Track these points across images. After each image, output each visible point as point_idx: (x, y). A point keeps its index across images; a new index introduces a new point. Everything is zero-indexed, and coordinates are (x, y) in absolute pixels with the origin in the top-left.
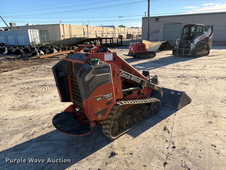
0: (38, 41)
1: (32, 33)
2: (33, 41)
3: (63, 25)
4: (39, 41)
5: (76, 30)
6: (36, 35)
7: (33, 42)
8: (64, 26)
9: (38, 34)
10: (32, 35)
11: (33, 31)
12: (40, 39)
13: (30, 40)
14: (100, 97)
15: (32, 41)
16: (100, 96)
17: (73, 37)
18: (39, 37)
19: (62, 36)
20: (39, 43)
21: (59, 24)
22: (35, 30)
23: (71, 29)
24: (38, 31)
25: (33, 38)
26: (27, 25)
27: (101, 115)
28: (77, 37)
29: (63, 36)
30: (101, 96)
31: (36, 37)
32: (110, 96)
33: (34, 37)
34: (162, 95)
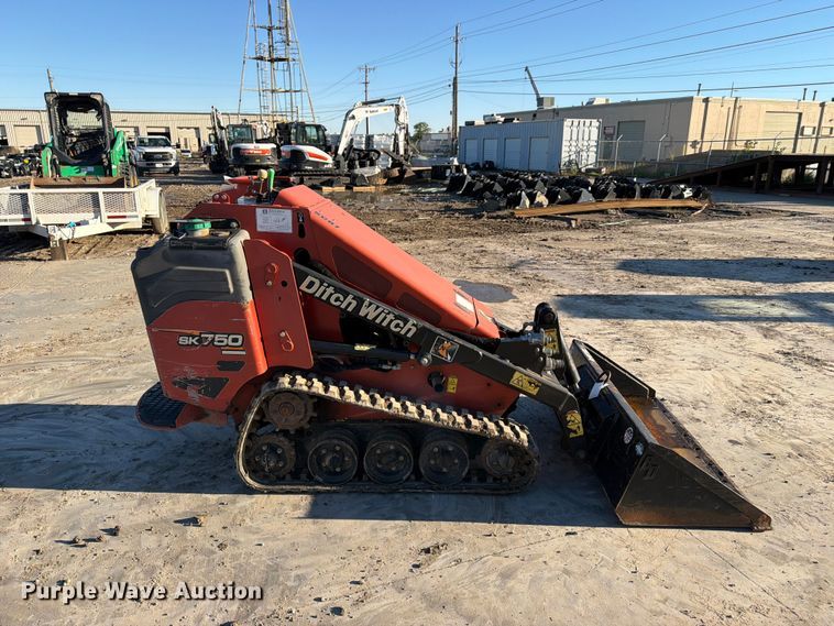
0: (589, 159)
1: (575, 129)
2: (573, 157)
3: (706, 101)
4: (592, 158)
5: (761, 120)
6: (586, 138)
7: (570, 162)
8: (710, 104)
9: (594, 136)
10: (574, 138)
11: (581, 124)
12: (596, 153)
13: (564, 154)
14: (193, 337)
15: (567, 159)
16: (189, 332)
17: (740, 146)
18: (597, 146)
19: (689, 144)
20: (591, 167)
21: (691, 99)
22: (588, 121)
23: (739, 117)
24: (597, 124)
25: (573, 149)
26: (590, 103)
27: (200, 393)
28: (759, 147)
29: (694, 144)
30: (196, 333)
31: (586, 143)
32: (231, 343)
33: (580, 144)
34: (574, 427)
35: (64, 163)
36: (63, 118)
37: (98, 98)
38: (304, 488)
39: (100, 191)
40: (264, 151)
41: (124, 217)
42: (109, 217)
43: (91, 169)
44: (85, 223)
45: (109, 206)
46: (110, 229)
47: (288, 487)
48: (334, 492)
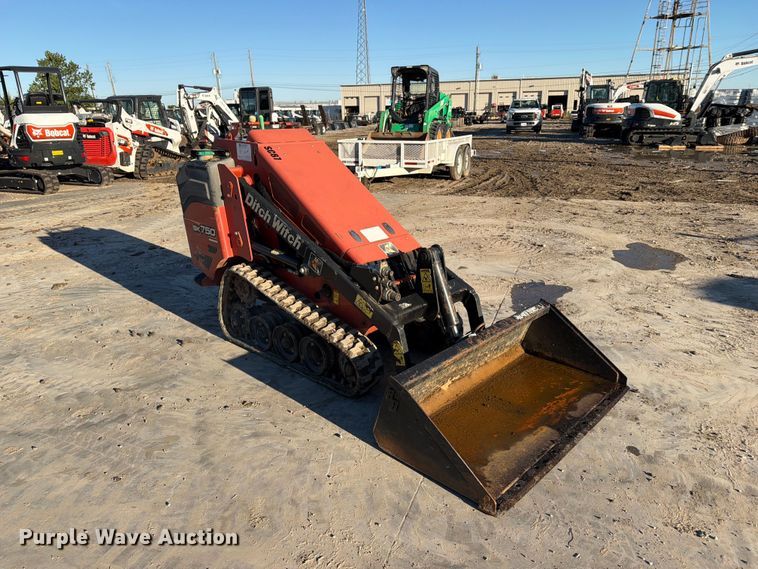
14: (198, 226)
32: (211, 234)
34: (398, 357)
35: (394, 121)
36: (406, 88)
37: (425, 69)
38: (246, 345)
39: (402, 143)
40: (616, 110)
41: (416, 164)
42: (406, 164)
43: (411, 126)
44: (388, 166)
45: (407, 154)
46: (407, 173)
47: (239, 342)
48: (258, 354)
